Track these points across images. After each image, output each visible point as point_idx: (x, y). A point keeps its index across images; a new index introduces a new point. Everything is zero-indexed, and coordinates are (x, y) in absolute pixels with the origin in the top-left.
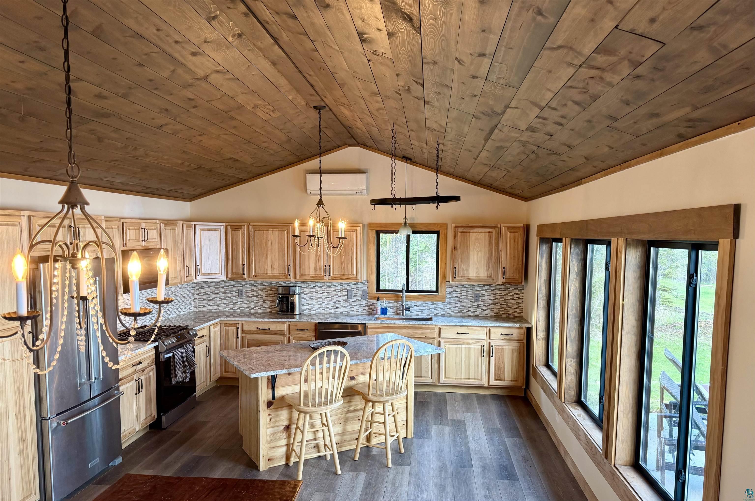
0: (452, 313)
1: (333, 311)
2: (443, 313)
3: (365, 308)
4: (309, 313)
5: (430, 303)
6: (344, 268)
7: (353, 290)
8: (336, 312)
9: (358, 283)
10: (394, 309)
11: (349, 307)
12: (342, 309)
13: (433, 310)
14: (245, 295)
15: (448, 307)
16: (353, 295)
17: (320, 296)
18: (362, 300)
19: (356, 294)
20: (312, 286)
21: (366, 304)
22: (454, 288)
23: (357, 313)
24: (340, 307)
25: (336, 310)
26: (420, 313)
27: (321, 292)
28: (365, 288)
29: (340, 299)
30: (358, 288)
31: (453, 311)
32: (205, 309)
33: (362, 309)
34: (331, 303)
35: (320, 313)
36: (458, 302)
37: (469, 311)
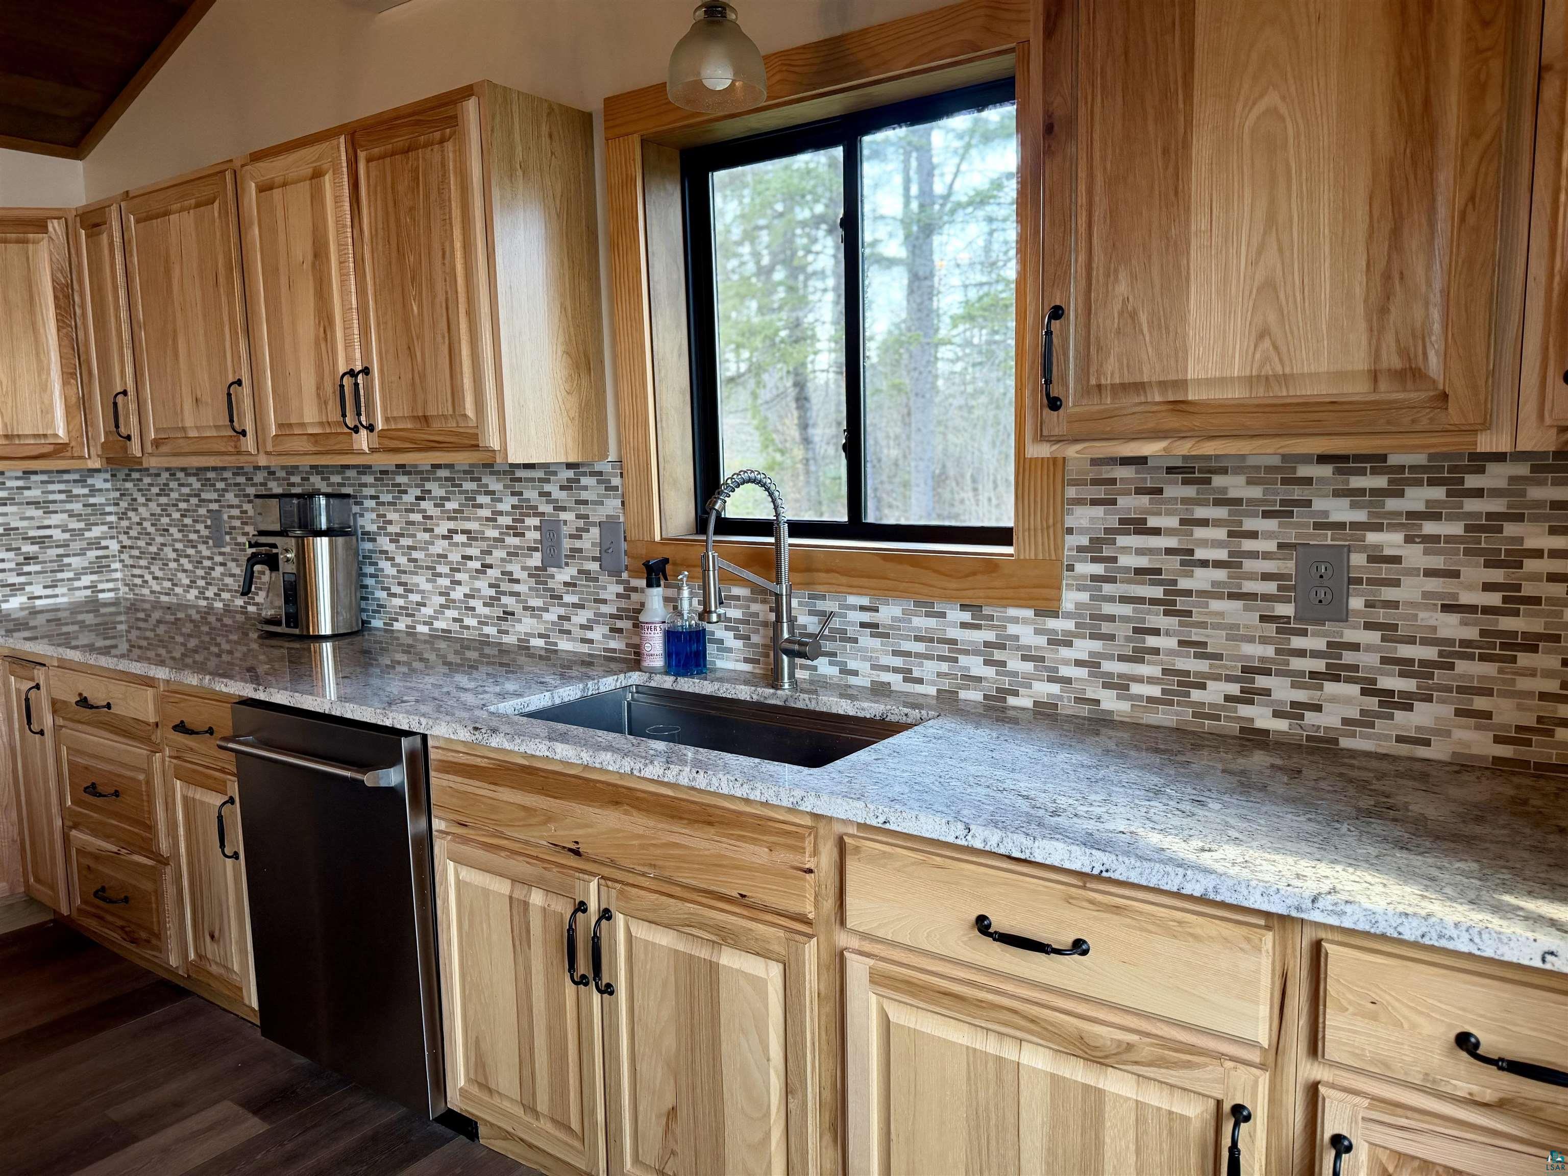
0: (1110, 702)
1: (491, 630)
2: (1045, 689)
3: (619, 624)
4: (411, 632)
5: (957, 615)
6: (423, 377)
7: (563, 516)
8: (506, 639)
9: (585, 481)
10: (755, 639)
11: (551, 616)
12: (526, 625)
13: (975, 665)
14: (228, 538)
15: (1084, 648)
16: (567, 544)
17: (440, 546)
18: (604, 578)
19: (578, 544)
20: (409, 498)
21: (623, 604)
22: (1130, 504)
23: (584, 649)
24: (518, 609)
25: (504, 626)
26: (895, 680)
27: (443, 528)
28: (612, 505)
29: (515, 568)
30: (583, 509)
31: (1120, 685)
32: (146, 591)
33: (605, 630)
34: (482, 585)
35: (446, 635)
36: (1157, 620)
37: (1249, 696)
